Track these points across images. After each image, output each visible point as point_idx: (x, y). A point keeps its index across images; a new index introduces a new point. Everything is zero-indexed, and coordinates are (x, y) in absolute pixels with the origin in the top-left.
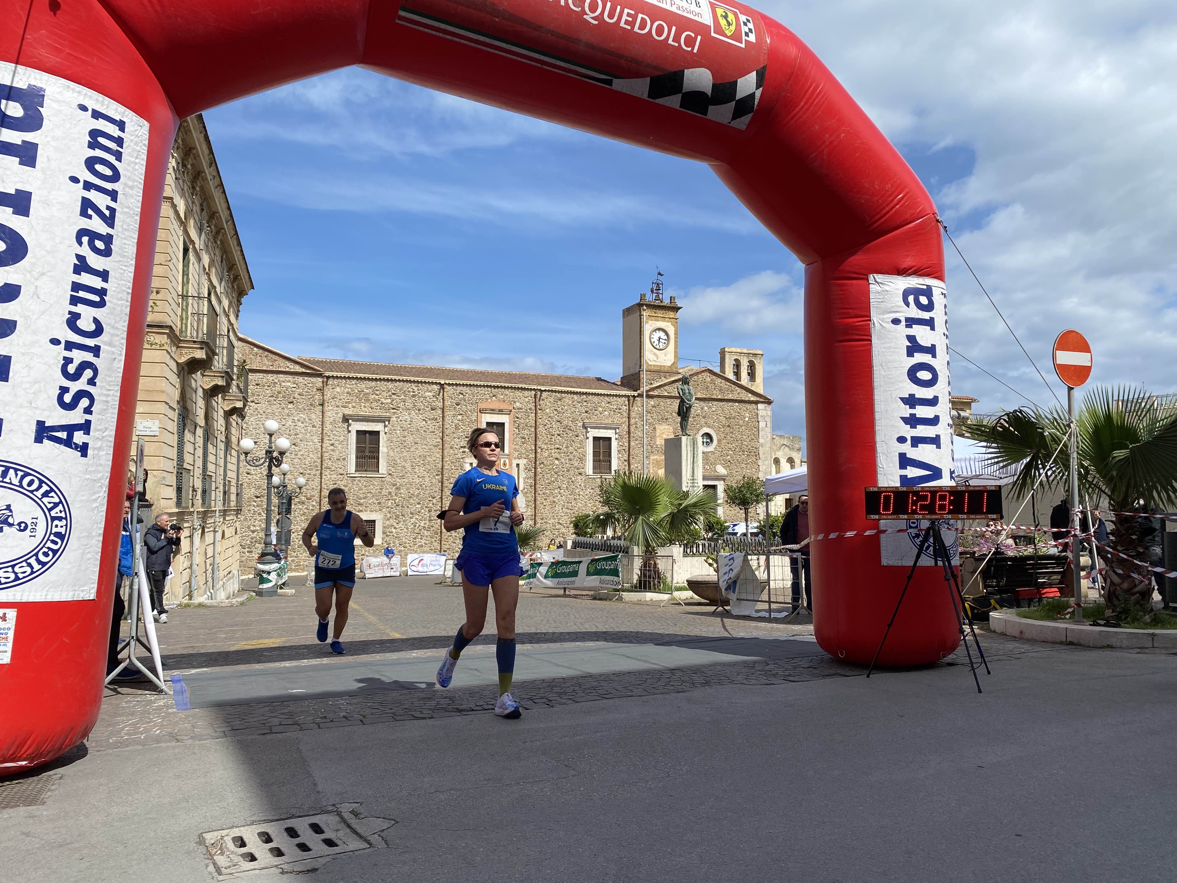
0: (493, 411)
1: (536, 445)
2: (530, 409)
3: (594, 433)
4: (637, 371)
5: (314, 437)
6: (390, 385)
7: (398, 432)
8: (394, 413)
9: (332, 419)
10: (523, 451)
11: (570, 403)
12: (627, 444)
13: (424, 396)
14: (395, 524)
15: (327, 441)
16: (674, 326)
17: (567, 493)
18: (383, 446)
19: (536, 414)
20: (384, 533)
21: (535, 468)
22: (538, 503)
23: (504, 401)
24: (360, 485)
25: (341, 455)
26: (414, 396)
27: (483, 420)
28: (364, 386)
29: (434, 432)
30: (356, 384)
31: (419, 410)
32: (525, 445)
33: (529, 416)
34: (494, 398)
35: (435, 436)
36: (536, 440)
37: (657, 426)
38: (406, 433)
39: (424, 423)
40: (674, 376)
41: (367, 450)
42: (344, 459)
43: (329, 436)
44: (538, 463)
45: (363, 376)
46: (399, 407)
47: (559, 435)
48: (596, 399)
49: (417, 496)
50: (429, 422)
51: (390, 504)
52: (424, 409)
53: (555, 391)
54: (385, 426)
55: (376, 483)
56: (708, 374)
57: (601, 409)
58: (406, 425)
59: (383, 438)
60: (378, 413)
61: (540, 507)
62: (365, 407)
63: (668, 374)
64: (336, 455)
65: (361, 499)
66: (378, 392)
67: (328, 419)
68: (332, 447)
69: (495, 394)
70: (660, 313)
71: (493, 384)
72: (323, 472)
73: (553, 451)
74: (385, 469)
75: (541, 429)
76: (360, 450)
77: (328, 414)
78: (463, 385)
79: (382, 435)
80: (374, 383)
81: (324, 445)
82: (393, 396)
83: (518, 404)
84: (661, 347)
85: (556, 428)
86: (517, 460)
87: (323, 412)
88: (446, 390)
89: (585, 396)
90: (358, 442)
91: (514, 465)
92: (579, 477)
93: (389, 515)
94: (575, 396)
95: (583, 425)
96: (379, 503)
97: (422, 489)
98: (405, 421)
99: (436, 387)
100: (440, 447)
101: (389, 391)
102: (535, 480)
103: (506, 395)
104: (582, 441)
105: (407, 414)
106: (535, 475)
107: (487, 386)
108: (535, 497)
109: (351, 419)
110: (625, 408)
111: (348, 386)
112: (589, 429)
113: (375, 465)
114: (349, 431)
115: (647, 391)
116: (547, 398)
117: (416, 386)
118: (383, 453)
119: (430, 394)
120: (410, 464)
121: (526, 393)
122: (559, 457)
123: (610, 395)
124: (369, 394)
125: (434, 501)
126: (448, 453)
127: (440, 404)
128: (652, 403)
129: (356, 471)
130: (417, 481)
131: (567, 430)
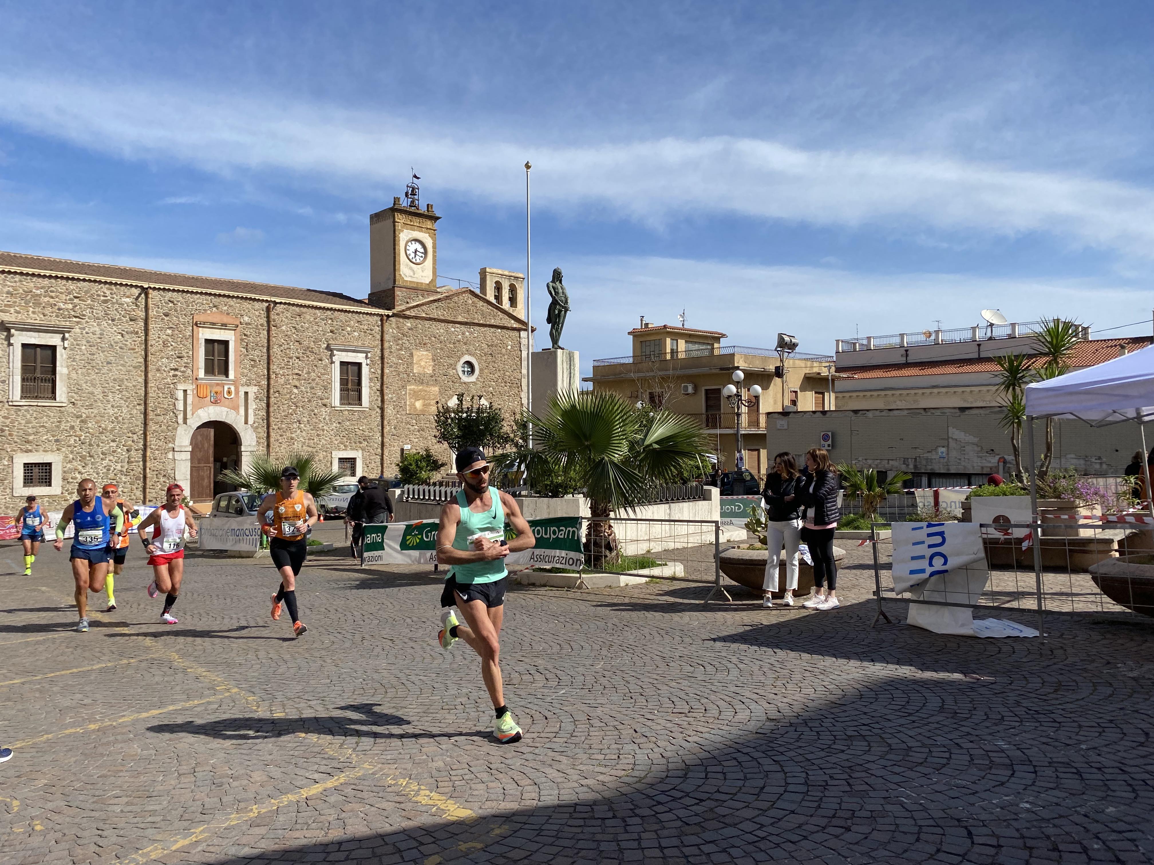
0: (213, 325)
1: (268, 369)
2: (262, 325)
3: (340, 357)
4: (391, 287)
6: (71, 285)
8: (78, 323)
10: (253, 377)
11: (312, 319)
12: (379, 372)
13: (119, 301)
14: (80, 467)
16: (432, 238)
17: (308, 427)
18: (62, 366)
19: (269, 331)
20: (64, 479)
21: (268, 397)
22: (272, 440)
23: (228, 314)
24: (28, 416)
26: (105, 302)
27: (200, 335)
28: (32, 285)
29: (134, 349)
30: (20, 281)
31: (113, 320)
32: (255, 369)
33: (260, 333)
34: (214, 309)
35: (135, 355)
36: (268, 364)
37: (413, 352)
38: (94, 349)
39: (120, 337)
40: (433, 295)
41: (38, 371)
42: (3, 382)
44: (272, 391)
45: (30, 271)
46: (84, 315)
47: (298, 358)
48: (343, 316)
49: (112, 430)
50: (127, 336)
51: (72, 442)
52: (119, 319)
53: (293, 305)
54: (64, 339)
55: (52, 414)
56: (470, 296)
57: (349, 329)
58: (94, 338)
59: (61, 355)
60: (54, 321)
62: (34, 313)
63: (425, 293)
65: (30, 435)
66: (53, 294)
69: (217, 304)
70: (416, 221)
71: (213, 291)
73: (291, 377)
74: (64, 395)
75: (275, 349)
76: (25, 369)
78: (174, 291)
79: (59, 351)
80: (46, 282)
82: (76, 301)
83: (246, 319)
84: (418, 261)
85: (295, 350)
86: (246, 387)
88: (150, 296)
89: (329, 313)
90: (24, 359)
91: (242, 394)
92: (323, 409)
93: (71, 456)
94: (317, 311)
95: (328, 348)
96: (57, 441)
97: (118, 422)
98: (94, 334)
99: (136, 292)
100: (143, 368)
101: (69, 293)
102: (268, 412)
103: (231, 306)
104: (326, 366)
105: (95, 324)
106: (268, 405)
107: (206, 294)
108: (268, 433)
109: (13, 328)
110: (378, 329)
111: (8, 283)
112: (335, 352)
113: (50, 390)
114: (10, 344)
115: (403, 311)
116: (283, 313)
117: (108, 289)
118: (61, 374)
119: (128, 300)
120: (100, 390)
121: (257, 305)
122: (298, 385)
123: (360, 313)
124: (39, 296)
125: (135, 437)
126: (154, 376)
127: (142, 314)
128: (409, 325)
129: (22, 397)
130: (111, 412)
131: (308, 352)
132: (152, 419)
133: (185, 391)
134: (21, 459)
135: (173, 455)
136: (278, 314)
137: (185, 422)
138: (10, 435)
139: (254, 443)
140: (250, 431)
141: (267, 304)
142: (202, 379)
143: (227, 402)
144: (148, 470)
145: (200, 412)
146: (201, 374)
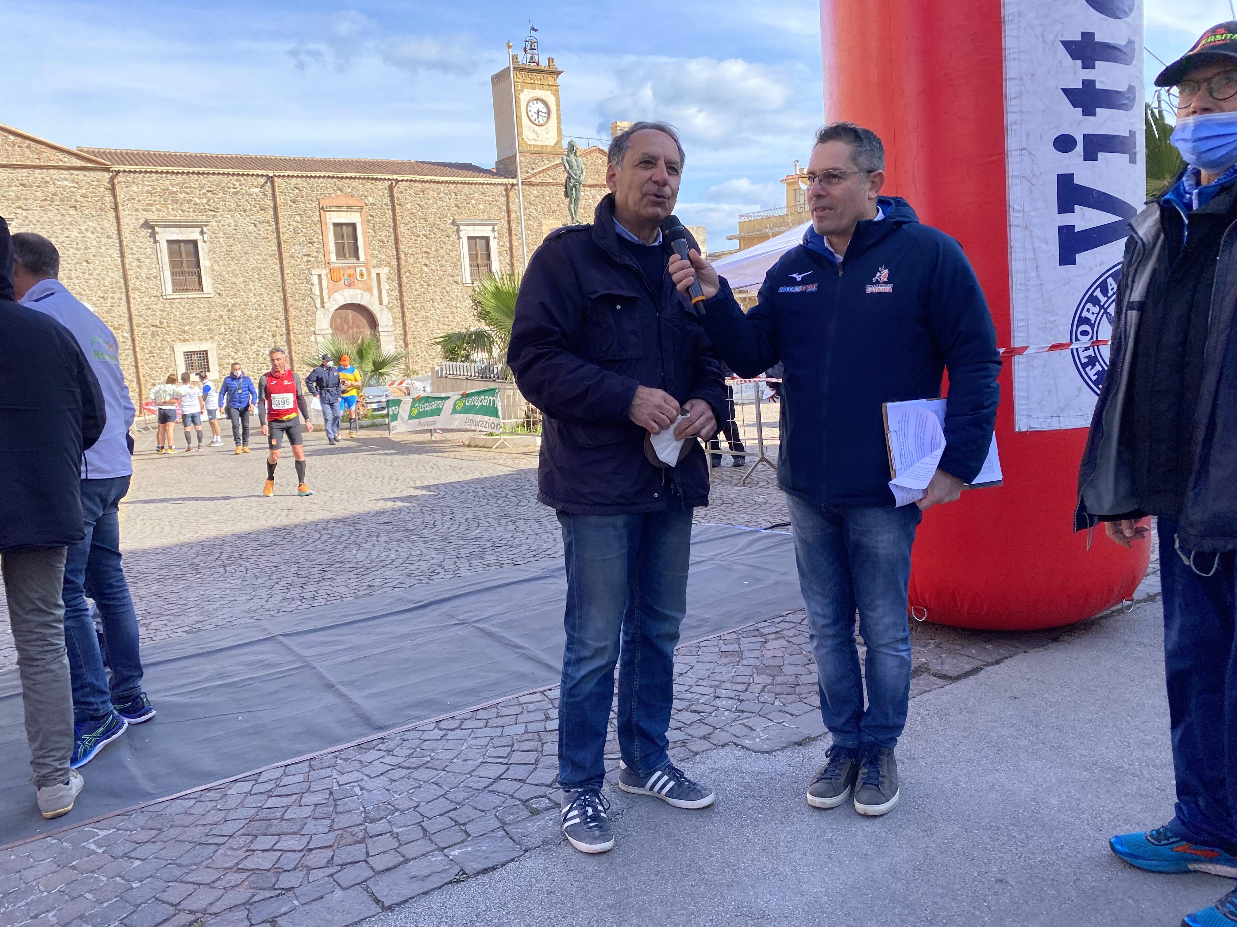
0: (339, 208)
1: (397, 249)
2: (387, 205)
3: (467, 231)
4: (513, 153)
5: (111, 252)
6: (203, 180)
7: (222, 240)
8: (214, 216)
9: (132, 227)
10: (383, 258)
11: (436, 195)
12: (508, 245)
13: (249, 192)
14: (233, 354)
15: (130, 256)
16: (555, 95)
17: (442, 306)
18: (204, 259)
19: (394, 210)
20: (219, 365)
21: (399, 277)
22: (407, 319)
23: (352, 196)
24: (182, 308)
25: (151, 272)
26: (236, 193)
27: (328, 220)
28: (168, 182)
29: (267, 238)
30: (157, 180)
31: (245, 211)
32: (385, 250)
33: (385, 213)
34: (339, 192)
35: (269, 244)
36: (397, 244)
37: (543, 221)
38: (231, 241)
39: (253, 227)
41: (185, 265)
42: (156, 277)
43: (132, 249)
44: (402, 271)
45: (165, 169)
46: (218, 208)
47: (425, 236)
48: (466, 189)
49: (257, 318)
50: (259, 225)
51: (222, 330)
52: (250, 210)
53: (415, 181)
54: (202, 233)
55: (202, 305)
56: (599, 155)
57: (474, 202)
58: (230, 230)
59: (202, 249)
60: (192, 216)
61: (410, 324)
62: (173, 209)
63: (551, 156)
64: (144, 272)
65: (185, 325)
66: (188, 190)
67: (126, 227)
68: (136, 263)
69: (341, 187)
70: (537, 78)
71: (335, 174)
72: (131, 294)
73: (420, 256)
74: (210, 287)
75: (402, 229)
76: (173, 264)
77: (124, 221)
78: (298, 177)
79: (200, 244)
80: (180, 178)
81: (127, 261)
82: (209, 195)
83: (371, 199)
84: (541, 122)
85: (421, 228)
86: (377, 268)
87: (117, 217)
88: (276, 184)
89: (452, 186)
90: (171, 253)
91: (374, 276)
92: (454, 287)
93: (224, 344)
94: (440, 186)
95: (454, 223)
96: (209, 330)
97: (262, 310)
98: (229, 226)
99: (262, 180)
100: (277, 256)
101: (202, 188)
102: (401, 292)
103: (355, 188)
104: (454, 242)
105: (229, 216)
106: (400, 286)
107: (329, 177)
108: (403, 313)
109: (157, 226)
110: (503, 199)
111: (147, 183)
112: (461, 227)
113: (197, 283)
114: (156, 242)
115: (528, 178)
116: (406, 190)
117: (237, 180)
118: (205, 267)
119: (256, 190)
120: (241, 279)
121: (380, 184)
122: (427, 263)
123: (484, 184)
124: (176, 193)
125: (279, 324)
126: (288, 263)
127: (271, 203)
128: (535, 192)
129: (174, 291)
130: (254, 300)
131: (434, 229)
132: (292, 305)
133: (320, 276)
134: (181, 348)
135: (316, 338)
136: (401, 192)
137: (323, 307)
138: (168, 326)
139: (391, 324)
140: (386, 311)
141: (390, 182)
142: (334, 263)
143: (360, 285)
144: (293, 354)
145: (336, 295)
146: (333, 257)
